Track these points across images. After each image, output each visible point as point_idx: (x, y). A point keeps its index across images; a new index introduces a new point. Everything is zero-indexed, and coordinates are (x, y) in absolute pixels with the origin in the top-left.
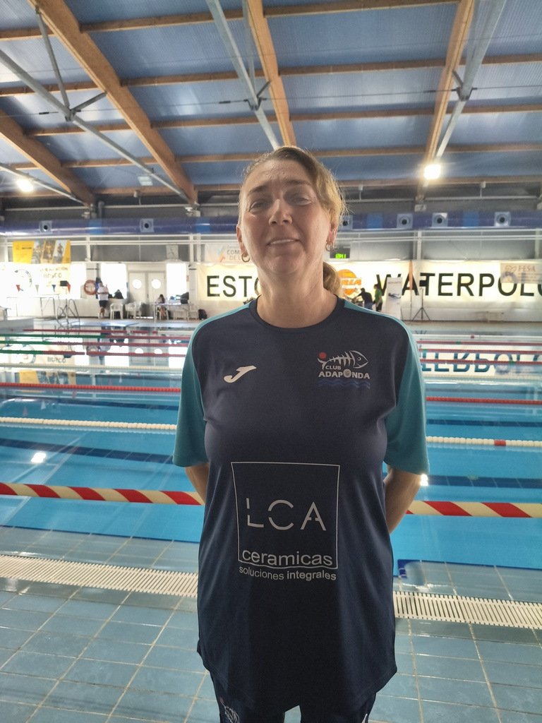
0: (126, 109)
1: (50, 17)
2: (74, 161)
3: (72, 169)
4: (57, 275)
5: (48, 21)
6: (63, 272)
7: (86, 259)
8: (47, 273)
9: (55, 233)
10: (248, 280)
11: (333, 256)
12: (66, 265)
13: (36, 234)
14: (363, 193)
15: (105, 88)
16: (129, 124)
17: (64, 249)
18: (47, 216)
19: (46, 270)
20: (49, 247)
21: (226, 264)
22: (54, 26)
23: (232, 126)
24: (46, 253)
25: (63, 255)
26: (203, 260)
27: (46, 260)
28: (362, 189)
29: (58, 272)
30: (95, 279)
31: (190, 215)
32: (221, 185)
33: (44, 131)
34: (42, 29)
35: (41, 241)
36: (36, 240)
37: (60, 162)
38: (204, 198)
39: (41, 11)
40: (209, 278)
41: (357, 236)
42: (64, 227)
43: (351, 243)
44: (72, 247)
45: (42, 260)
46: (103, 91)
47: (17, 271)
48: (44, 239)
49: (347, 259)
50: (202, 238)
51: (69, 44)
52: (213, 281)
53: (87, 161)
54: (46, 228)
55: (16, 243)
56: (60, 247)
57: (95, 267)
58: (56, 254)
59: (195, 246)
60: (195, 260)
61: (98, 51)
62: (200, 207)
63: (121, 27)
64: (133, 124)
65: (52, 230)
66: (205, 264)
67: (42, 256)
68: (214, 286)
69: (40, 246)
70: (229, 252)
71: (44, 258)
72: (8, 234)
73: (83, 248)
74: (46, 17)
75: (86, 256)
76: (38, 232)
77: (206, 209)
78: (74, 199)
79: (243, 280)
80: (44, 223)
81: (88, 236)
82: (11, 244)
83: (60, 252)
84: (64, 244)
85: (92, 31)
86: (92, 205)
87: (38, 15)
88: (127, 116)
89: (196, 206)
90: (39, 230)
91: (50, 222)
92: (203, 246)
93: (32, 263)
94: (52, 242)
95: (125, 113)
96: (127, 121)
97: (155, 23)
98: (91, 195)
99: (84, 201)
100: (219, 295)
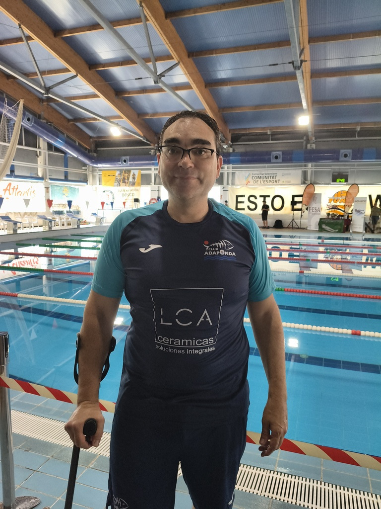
0: (191, 74)
1: (148, 8)
2: (146, 114)
3: (145, 120)
4: (131, 195)
5: (147, 12)
6: (134, 192)
7: (151, 184)
8: (124, 193)
9: (131, 165)
10: (267, 198)
11: (334, 180)
12: (138, 188)
13: (117, 165)
14: (359, 132)
15: (178, 59)
16: (192, 85)
17: (136, 177)
18: (125, 153)
19: (124, 190)
20: (126, 175)
21: (250, 187)
22: (150, 15)
23: (266, 84)
24: (124, 179)
25: (136, 180)
26: (233, 184)
27: (124, 184)
28: (359, 130)
29: (132, 192)
30: (157, 198)
31: (225, 151)
32: (249, 129)
33: (129, 93)
34: (143, 18)
35: (121, 171)
36: (118, 170)
37: (138, 115)
38: (235, 139)
39: (143, 4)
40: (237, 197)
41: (354, 165)
42: (136, 161)
43: (349, 170)
44: (141, 174)
45: (121, 184)
46: (177, 62)
47: (104, 192)
48: (123, 169)
49: (345, 183)
50: (233, 168)
51: (158, 27)
52: (240, 199)
53: (156, 114)
54: (125, 161)
55: (105, 172)
56: (134, 175)
57: (157, 189)
58: (131, 180)
59: (228, 174)
60: (228, 184)
61: (175, 32)
62: (233, 145)
63: (195, 13)
64: (194, 85)
65: (129, 163)
66: (234, 187)
67: (121, 181)
68: (241, 202)
69: (120, 174)
70: (253, 178)
71: (123, 182)
72: (99, 165)
73: (149, 175)
74: (146, 8)
75: (151, 182)
76: (120, 164)
77: (237, 146)
78: (145, 141)
79: (263, 198)
80: (124, 158)
81: (153, 167)
82: (101, 173)
83: (134, 178)
84: (136, 172)
85: (173, 18)
86: (156, 145)
87: (141, 8)
88: (191, 79)
89: (230, 144)
90: (120, 163)
91: (128, 157)
92: (233, 174)
93: (114, 186)
94: (129, 171)
95: (190, 77)
96: (190, 83)
97: (221, 8)
98: (156, 138)
99: (151, 142)
100: (244, 209)
